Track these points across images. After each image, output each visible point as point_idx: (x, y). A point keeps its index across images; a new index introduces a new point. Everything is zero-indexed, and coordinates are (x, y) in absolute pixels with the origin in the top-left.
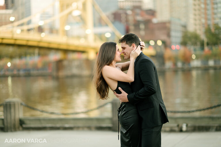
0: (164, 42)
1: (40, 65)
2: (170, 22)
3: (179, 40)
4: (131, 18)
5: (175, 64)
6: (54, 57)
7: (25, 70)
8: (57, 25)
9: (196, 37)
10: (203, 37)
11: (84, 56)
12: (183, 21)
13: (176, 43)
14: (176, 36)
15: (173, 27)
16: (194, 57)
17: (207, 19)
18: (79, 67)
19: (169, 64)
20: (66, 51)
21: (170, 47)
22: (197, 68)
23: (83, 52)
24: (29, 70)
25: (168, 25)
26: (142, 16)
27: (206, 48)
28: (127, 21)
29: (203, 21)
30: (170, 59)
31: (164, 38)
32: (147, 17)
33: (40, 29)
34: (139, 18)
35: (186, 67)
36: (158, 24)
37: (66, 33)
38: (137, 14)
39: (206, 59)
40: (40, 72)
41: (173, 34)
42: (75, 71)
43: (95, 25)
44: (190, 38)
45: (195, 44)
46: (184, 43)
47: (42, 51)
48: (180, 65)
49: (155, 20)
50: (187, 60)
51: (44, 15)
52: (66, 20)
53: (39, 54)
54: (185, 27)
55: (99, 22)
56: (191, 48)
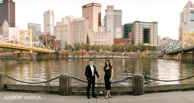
0: (58, 48)
1: (11, 55)
2: (61, 41)
3: (64, 48)
4: (46, 39)
5: (63, 56)
6: (17, 52)
8: (18, 41)
9: (71, 47)
10: (73, 47)
11: (28, 52)
12: (66, 41)
13: (63, 49)
14: (63, 46)
15: (62, 43)
16: (70, 54)
17: (75, 40)
18: (26, 56)
19: (60, 56)
20: (21, 50)
21: (61, 50)
22: (71, 58)
23: (28, 51)
25: (60, 42)
26: (50, 38)
27: (74, 51)
28: (44, 40)
29: (73, 41)
30: (61, 54)
31: (59, 46)
32: (52, 39)
33: (12, 42)
34: (49, 39)
35: (67, 57)
36: (56, 41)
37: (22, 43)
38: (48, 37)
39: (75, 55)
40: (11, 58)
41: (62, 45)
42: (25, 58)
43: (33, 41)
44: (68, 47)
45: (70, 49)
46: (66, 49)
47: (12, 50)
48: (64, 57)
49: (55, 40)
50: (67, 55)
51: (14, 37)
52: (22, 39)
53: (11, 51)
54: (66, 43)
55: (34, 40)
56: (68, 51)
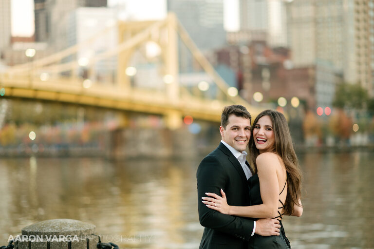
0: (303, 103)
1: (85, 138)
2: (314, 67)
3: (329, 99)
4: (247, 61)
5: (322, 140)
7: (59, 145)
10: (372, 95)
12: (338, 66)
13: (325, 105)
14: (325, 91)
15: (320, 76)
16: (355, 128)
18: (152, 142)
19: (311, 140)
20: (130, 114)
21: (315, 111)
22: (361, 147)
23: (159, 115)
24: (65, 146)
25: (311, 72)
26: (266, 55)
28: (240, 64)
30: (313, 130)
31: (305, 94)
32: (275, 58)
34: (261, 60)
35: (342, 145)
36: (294, 70)
38: (258, 53)
41: (320, 88)
42: (144, 149)
43: (181, 70)
44: (349, 96)
45: (358, 105)
46: (339, 104)
47: (90, 113)
48: (330, 141)
49: (288, 64)
50: (344, 132)
53: (86, 119)
54: (340, 76)
56: (351, 113)
